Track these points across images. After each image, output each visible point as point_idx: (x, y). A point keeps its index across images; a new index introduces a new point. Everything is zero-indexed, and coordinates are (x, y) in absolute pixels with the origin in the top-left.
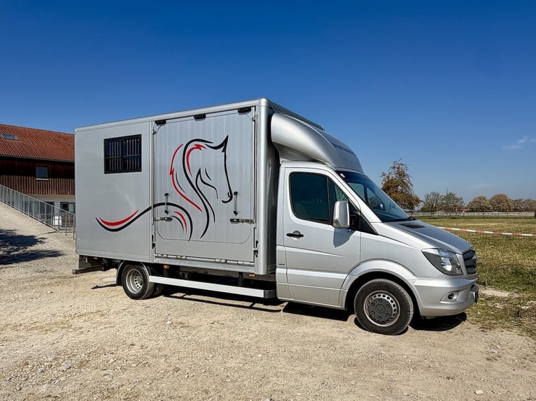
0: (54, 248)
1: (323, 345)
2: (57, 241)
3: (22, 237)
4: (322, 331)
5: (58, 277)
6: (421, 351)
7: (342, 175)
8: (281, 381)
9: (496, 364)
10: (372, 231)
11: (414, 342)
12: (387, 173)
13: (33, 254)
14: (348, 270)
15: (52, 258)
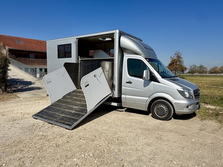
0: (38, 86)
1: (138, 123)
2: (39, 83)
3: (26, 82)
4: (138, 118)
5: (41, 97)
6: (175, 126)
7: (147, 60)
8: (122, 134)
9: (202, 132)
10: (158, 82)
11: (173, 123)
12: (173, 57)
13: (31, 88)
14: (149, 96)
15: (38, 90)
